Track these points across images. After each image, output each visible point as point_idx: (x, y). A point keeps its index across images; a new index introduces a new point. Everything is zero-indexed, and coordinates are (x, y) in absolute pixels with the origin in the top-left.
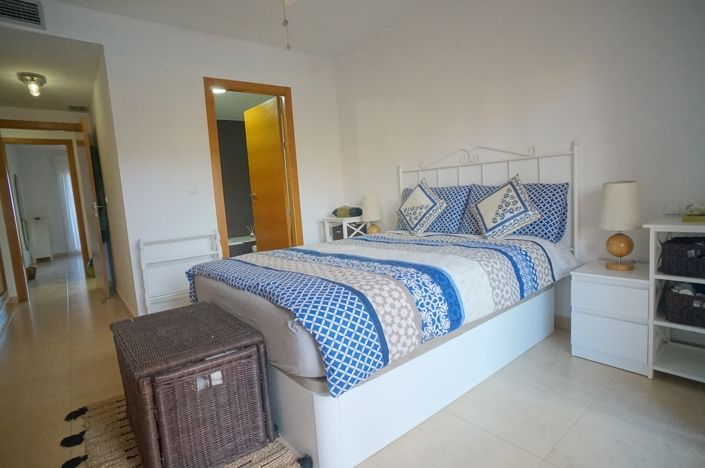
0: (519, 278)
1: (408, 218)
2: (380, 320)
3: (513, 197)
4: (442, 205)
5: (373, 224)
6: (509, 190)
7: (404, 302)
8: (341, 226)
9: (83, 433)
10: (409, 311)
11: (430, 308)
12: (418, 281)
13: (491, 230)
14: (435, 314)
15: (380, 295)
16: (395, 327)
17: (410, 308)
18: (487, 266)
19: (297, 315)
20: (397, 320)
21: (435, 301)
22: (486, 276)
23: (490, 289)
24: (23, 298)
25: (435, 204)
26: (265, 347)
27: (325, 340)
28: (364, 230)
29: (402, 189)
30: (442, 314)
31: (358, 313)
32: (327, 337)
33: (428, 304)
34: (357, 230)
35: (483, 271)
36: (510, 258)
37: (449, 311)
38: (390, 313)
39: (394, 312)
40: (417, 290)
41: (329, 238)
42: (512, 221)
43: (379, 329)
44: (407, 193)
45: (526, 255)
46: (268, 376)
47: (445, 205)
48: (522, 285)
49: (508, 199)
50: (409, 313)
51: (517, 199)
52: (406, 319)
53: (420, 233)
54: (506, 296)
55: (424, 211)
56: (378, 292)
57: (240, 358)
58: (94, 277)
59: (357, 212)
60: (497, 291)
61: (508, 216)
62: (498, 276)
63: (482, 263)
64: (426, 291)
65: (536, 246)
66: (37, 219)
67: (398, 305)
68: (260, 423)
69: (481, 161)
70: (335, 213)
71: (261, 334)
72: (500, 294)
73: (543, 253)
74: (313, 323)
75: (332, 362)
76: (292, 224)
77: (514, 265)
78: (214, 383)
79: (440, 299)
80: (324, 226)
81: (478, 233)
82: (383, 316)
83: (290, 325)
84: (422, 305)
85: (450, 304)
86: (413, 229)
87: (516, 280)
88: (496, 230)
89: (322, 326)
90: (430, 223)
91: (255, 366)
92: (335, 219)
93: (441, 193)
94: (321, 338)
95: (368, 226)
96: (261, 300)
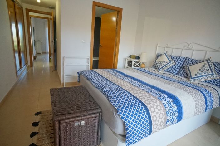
0: (206, 104)
1: (158, 65)
2: (152, 119)
3: (207, 67)
4: (173, 63)
5: (143, 63)
6: (205, 64)
7: (162, 112)
8: (132, 61)
9: (39, 122)
10: (163, 116)
11: (171, 115)
12: (168, 102)
13: (193, 78)
14: (172, 117)
15: (153, 107)
16: (157, 122)
17: (164, 114)
18: (195, 98)
19: (119, 112)
20: (158, 119)
21: (174, 112)
22: (194, 102)
23: (195, 107)
24: (31, 66)
25: (170, 62)
26: (102, 114)
27: (128, 125)
28: (139, 64)
29: (157, 53)
30: (175, 117)
31: (143, 115)
32: (130, 124)
33: (171, 113)
34: (137, 64)
35: (193, 99)
36: (204, 95)
37: (178, 116)
38: (156, 116)
39: (157, 115)
40: (168, 106)
41: (126, 65)
42: (204, 77)
43: (150, 123)
44: (159, 56)
45: (211, 94)
46: (101, 124)
47: (174, 63)
48: (207, 106)
49: (204, 68)
50: (163, 117)
51: (209, 68)
52: (161, 118)
53: (162, 72)
54: (200, 111)
55: (165, 64)
56: (152, 106)
57: (92, 117)
58: (51, 62)
59: (138, 58)
60: (197, 109)
61: (203, 74)
62: (198, 102)
63: (193, 96)
64: (171, 107)
65: (214, 90)
66: (39, 41)
67: (159, 112)
68: (96, 139)
69: (193, 48)
70: (130, 56)
71: (101, 109)
72: (198, 110)
73: (217, 94)
74: (125, 117)
75: (129, 134)
76: (115, 58)
77: (206, 98)
78: (81, 124)
79: (176, 111)
80: (125, 60)
81: (187, 77)
82: (153, 117)
83: (114, 114)
84: (168, 114)
85: (179, 114)
86: (159, 69)
87: (205, 105)
88: (196, 79)
89: (128, 119)
90: (166, 68)
91: (97, 121)
92: (129, 58)
93: (173, 58)
94: (127, 124)
95: (141, 63)
96: (103, 95)
